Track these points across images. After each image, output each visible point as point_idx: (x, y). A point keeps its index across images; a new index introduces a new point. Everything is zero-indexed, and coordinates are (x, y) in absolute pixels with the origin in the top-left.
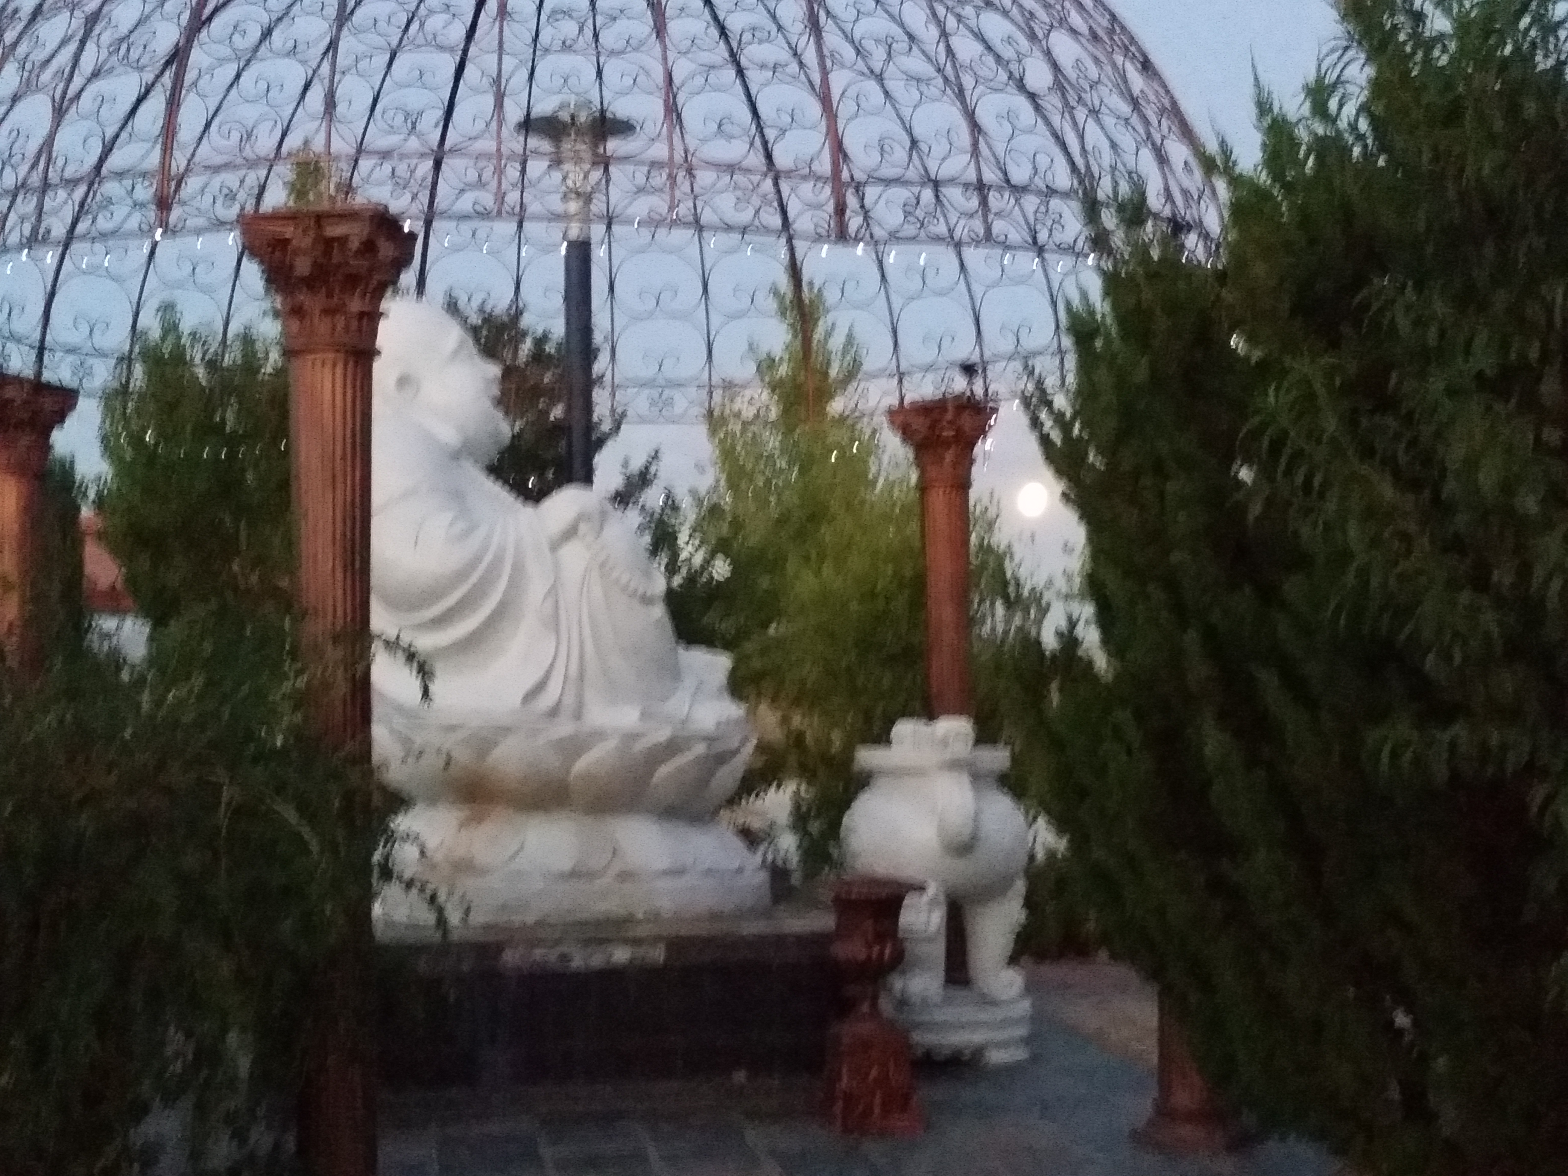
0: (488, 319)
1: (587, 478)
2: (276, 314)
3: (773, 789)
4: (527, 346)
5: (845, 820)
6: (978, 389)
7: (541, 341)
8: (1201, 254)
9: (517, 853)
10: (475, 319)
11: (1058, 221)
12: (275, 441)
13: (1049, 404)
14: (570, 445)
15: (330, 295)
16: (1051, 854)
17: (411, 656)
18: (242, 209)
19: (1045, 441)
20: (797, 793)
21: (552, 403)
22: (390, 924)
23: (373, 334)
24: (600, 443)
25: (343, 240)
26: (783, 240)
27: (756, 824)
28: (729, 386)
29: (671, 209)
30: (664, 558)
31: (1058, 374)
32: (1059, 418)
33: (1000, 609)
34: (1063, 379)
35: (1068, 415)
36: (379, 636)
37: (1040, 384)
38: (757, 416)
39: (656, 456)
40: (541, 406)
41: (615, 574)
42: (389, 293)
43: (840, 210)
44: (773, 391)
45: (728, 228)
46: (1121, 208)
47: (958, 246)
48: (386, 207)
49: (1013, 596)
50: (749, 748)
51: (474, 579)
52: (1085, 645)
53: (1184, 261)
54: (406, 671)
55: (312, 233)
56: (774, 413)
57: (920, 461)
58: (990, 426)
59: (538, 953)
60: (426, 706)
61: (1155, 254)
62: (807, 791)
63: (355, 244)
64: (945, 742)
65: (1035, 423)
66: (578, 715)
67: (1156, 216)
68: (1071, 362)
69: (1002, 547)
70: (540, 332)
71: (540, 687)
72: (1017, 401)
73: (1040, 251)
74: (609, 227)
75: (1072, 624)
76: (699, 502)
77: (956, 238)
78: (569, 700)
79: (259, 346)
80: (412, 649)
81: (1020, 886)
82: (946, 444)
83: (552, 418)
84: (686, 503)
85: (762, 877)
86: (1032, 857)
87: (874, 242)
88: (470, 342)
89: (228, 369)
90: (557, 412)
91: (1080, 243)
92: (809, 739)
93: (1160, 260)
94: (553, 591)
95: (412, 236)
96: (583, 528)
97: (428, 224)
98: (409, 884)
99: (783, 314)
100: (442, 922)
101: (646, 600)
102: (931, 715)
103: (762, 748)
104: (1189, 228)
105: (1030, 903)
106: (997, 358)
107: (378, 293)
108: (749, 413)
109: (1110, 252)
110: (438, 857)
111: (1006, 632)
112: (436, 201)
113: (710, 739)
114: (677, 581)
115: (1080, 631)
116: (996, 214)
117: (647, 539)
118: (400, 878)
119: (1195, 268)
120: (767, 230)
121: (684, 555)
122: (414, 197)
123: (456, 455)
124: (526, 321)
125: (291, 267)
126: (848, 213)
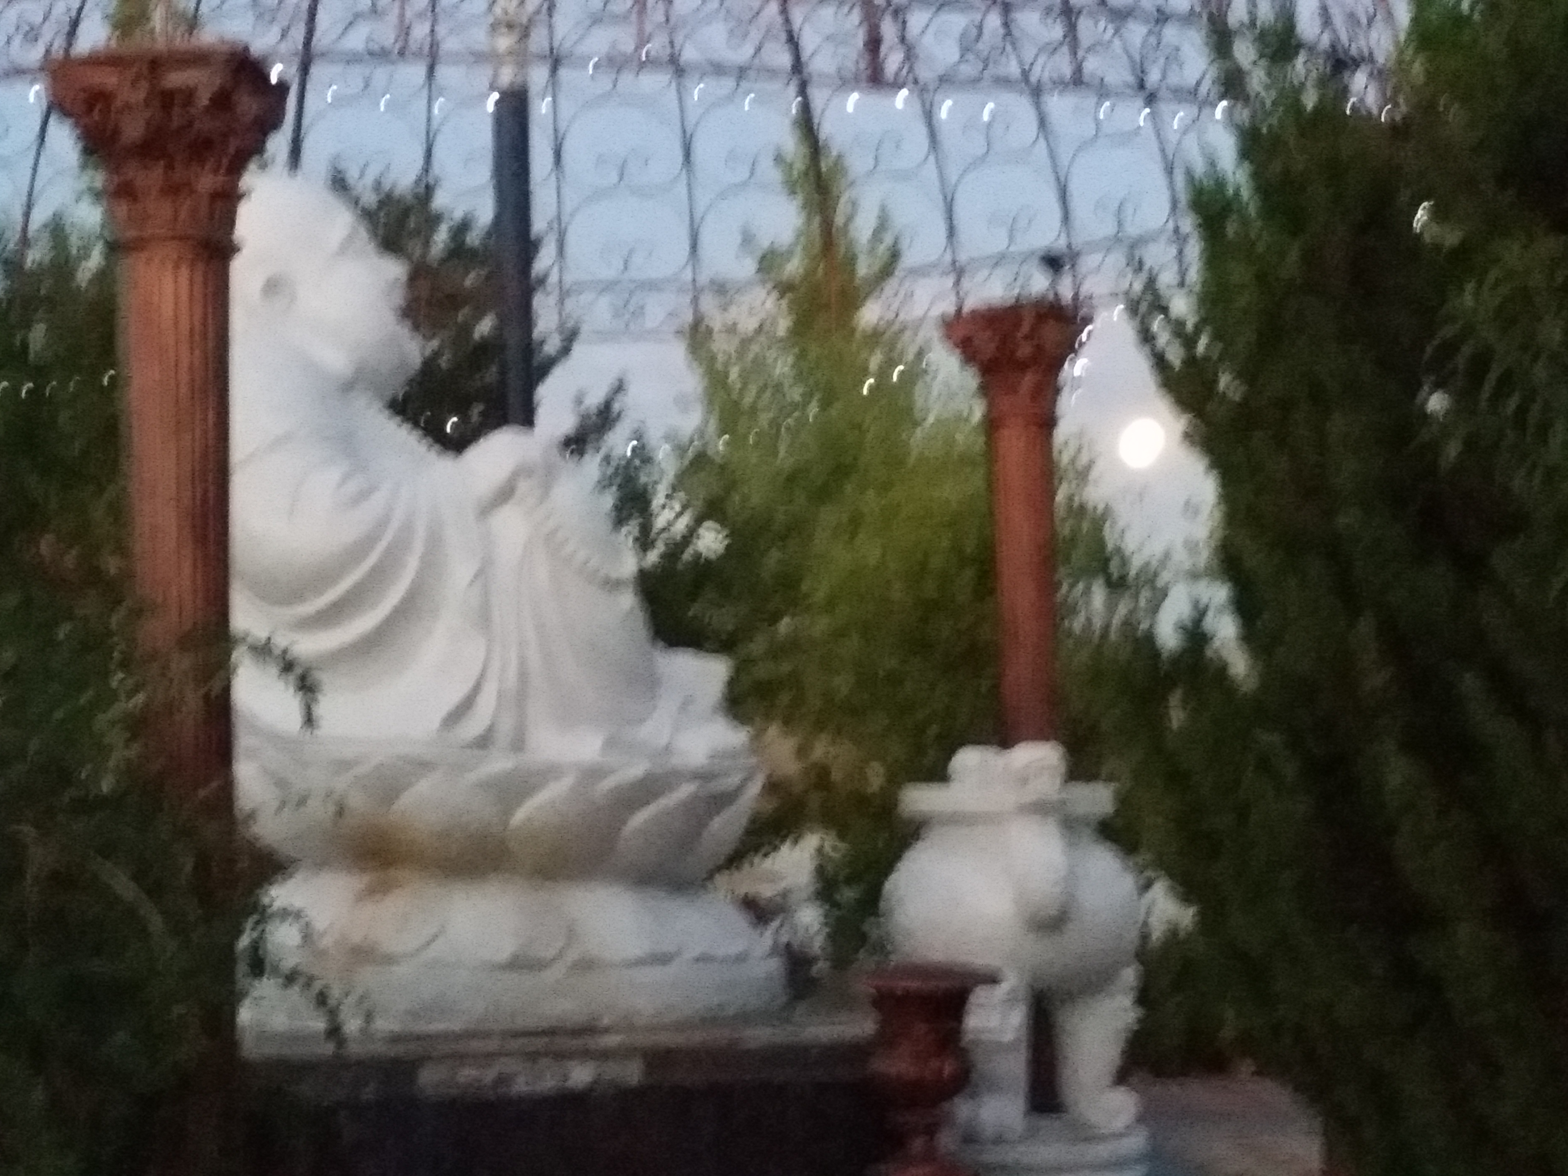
0: (387, 200)
1: (527, 419)
2: (97, 195)
3: (788, 843)
4: (441, 237)
5: (888, 886)
6: (1066, 292)
7: (463, 227)
8: (1372, 99)
9: (435, 937)
10: (370, 199)
11: (1174, 57)
12: (96, 372)
13: (1165, 310)
14: (503, 372)
15: (170, 167)
16: (1173, 933)
17: (288, 666)
18: (48, 52)
19: (1160, 362)
20: (820, 850)
21: (478, 317)
22: (263, 1036)
23: (229, 221)
24: (544, 370)
25: (189, 95)
26: (792, 89)
27: (766, 891)
28: (721, 289)
29: (638, 47)
30: (632, 528)
31: (1175, 268)
32: (1177, 327)
33: (1099, 596)
34: (1183, 274)
35: (1190, 326)
36: (244, 639)
37: (1151, 283)
38: (760, 329)
39: (619, 388)
40: (460, 318)
41: (569, 548)
42: (252, 166)
43: (874, 44)
44: (782, 296)
45: (718, 69)
46: (1262, 38)
47: (1036, 92)
48: (246, 49)
49: (1115, 575)
50: (755, 788)
51: (372, 559)
52: (1217, 643)
53: (1348, 112)
54: (280, 685)
55: (144, 85)
56: (783, 326)
57: (984, 390)
58: (1081, 344)
59: (467, 1074)
60: (309, 733)
61: (1310, 100)
62: (834, 848)
63: (203, 99)
64: (1024, 781)
65: (1146, 337)
66: (518, 744)
67: (1312, 49)
68: (1194, 250)
69: (1101, 507)
70: (458, 215)
71: (466, 706)
72: (1122, 306)
73: (1151, 99)
74: (554, 70)
75: (1200, 613)
76: (680, 450)
77: (1033, 79)
78: (506, 726)
79: (74, 242)
80: (288, 657)
81: (1130, 975)
82: (1022, 366)
83: (477, 335)
84: (663, 453)
85: (774, 966)
86: (1145, 937)
87: (920, 89)
88: (363, 234)
89: (32, 273)
90: (485, 327)
91: (1204, 89)
92: (836, 776)
93: (1316, 108)
94: (482, 574)
95: (282, 88)
96: (523, 486)
97: (305, 69)
98: (290, 978)
99: (793, 192)
100: (334, 1032)
101: (612, 585)
102: (1005, 742)
103: (773, 787)
104: (1357, 63)
105: (1144, 997)
106: (1093, 246)
107: (237, 167)
108: (749, 325)
109: (1246, 99)
110: (326, 942)
111: (1106, 628)
112: (314, 39)
113: (702, 776)
114: (653, 557)
115: (1210, 623)
116: (1089, 50)
117: (608, 500)
118: (276, 970)
119: (1363, 117)
120: (772, 73)
121: (660, 522)
122: (284, 34)
123: (348, 387)
124: (440, 201)
125: (116, 132)
126: (883, 49)
